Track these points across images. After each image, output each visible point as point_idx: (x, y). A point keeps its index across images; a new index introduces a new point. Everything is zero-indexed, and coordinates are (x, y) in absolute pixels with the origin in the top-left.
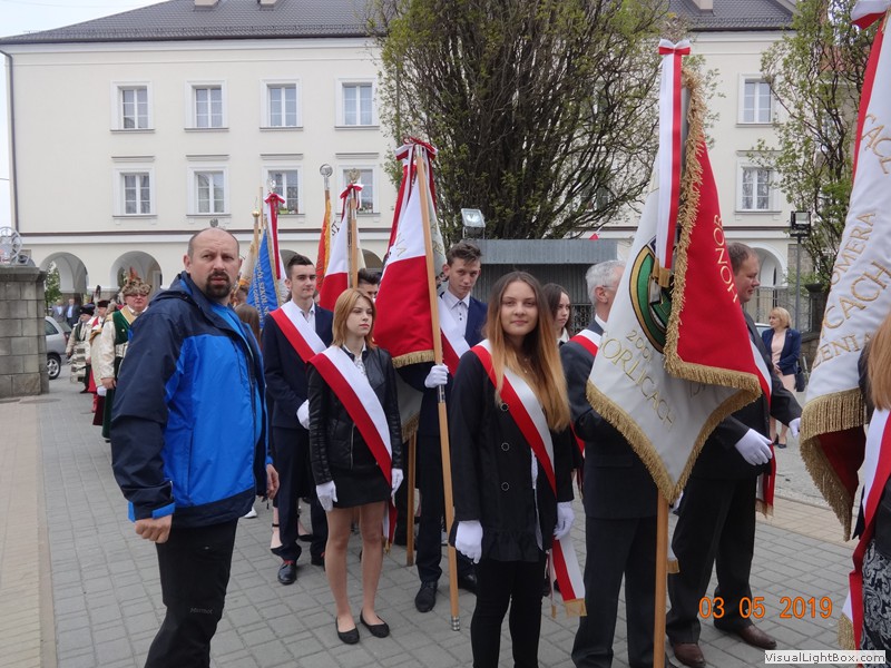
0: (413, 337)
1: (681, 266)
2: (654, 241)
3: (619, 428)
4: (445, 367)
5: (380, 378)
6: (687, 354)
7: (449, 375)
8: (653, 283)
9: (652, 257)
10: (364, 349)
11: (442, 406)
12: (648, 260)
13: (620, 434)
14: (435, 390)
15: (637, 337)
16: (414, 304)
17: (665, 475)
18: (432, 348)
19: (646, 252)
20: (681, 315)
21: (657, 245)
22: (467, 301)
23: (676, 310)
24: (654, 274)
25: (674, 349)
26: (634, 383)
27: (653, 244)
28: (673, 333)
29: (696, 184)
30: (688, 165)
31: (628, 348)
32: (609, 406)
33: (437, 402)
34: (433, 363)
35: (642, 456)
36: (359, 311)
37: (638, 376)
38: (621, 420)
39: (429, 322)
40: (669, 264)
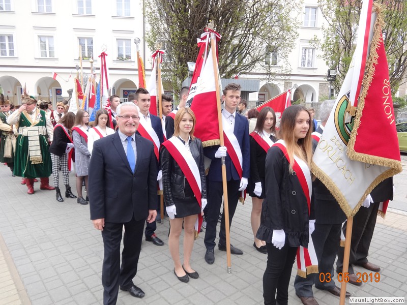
0: (210, 132)
1: (361, 106)
2: (349, 93)
3: (323, 182)
4: (225, 148)
5: (197, 153)
6: (358, 148)
7: (227, 152)
8: (347, 113)
9: (347, 101)
10: (190, 139)
11: (224, 167)
12: (345, 102)
13: (324, 185)
14: (220, 159)
15: (336, 140)
16: (210, 116)
17: (347, 205)
18: (219, 138)
19: (344, 98)
20: (358, 130)
21: (350, 95)
22: (234, 114)
23: (355, 128)
24: (348, 109)
25: (352, 147)
26: (333, 162)
27: (348, 95)
28: (353, 138)
29: (374, 64)
30: (371, 54)
31: (331, 145)
32: (319, 172)
33: (221, 165)
34: (219, 146)
35: (334, 196)
36: (185, 120)
37: (335, 158)
38: (325, 179)
39: (218, 125)
40: (356, 104)
